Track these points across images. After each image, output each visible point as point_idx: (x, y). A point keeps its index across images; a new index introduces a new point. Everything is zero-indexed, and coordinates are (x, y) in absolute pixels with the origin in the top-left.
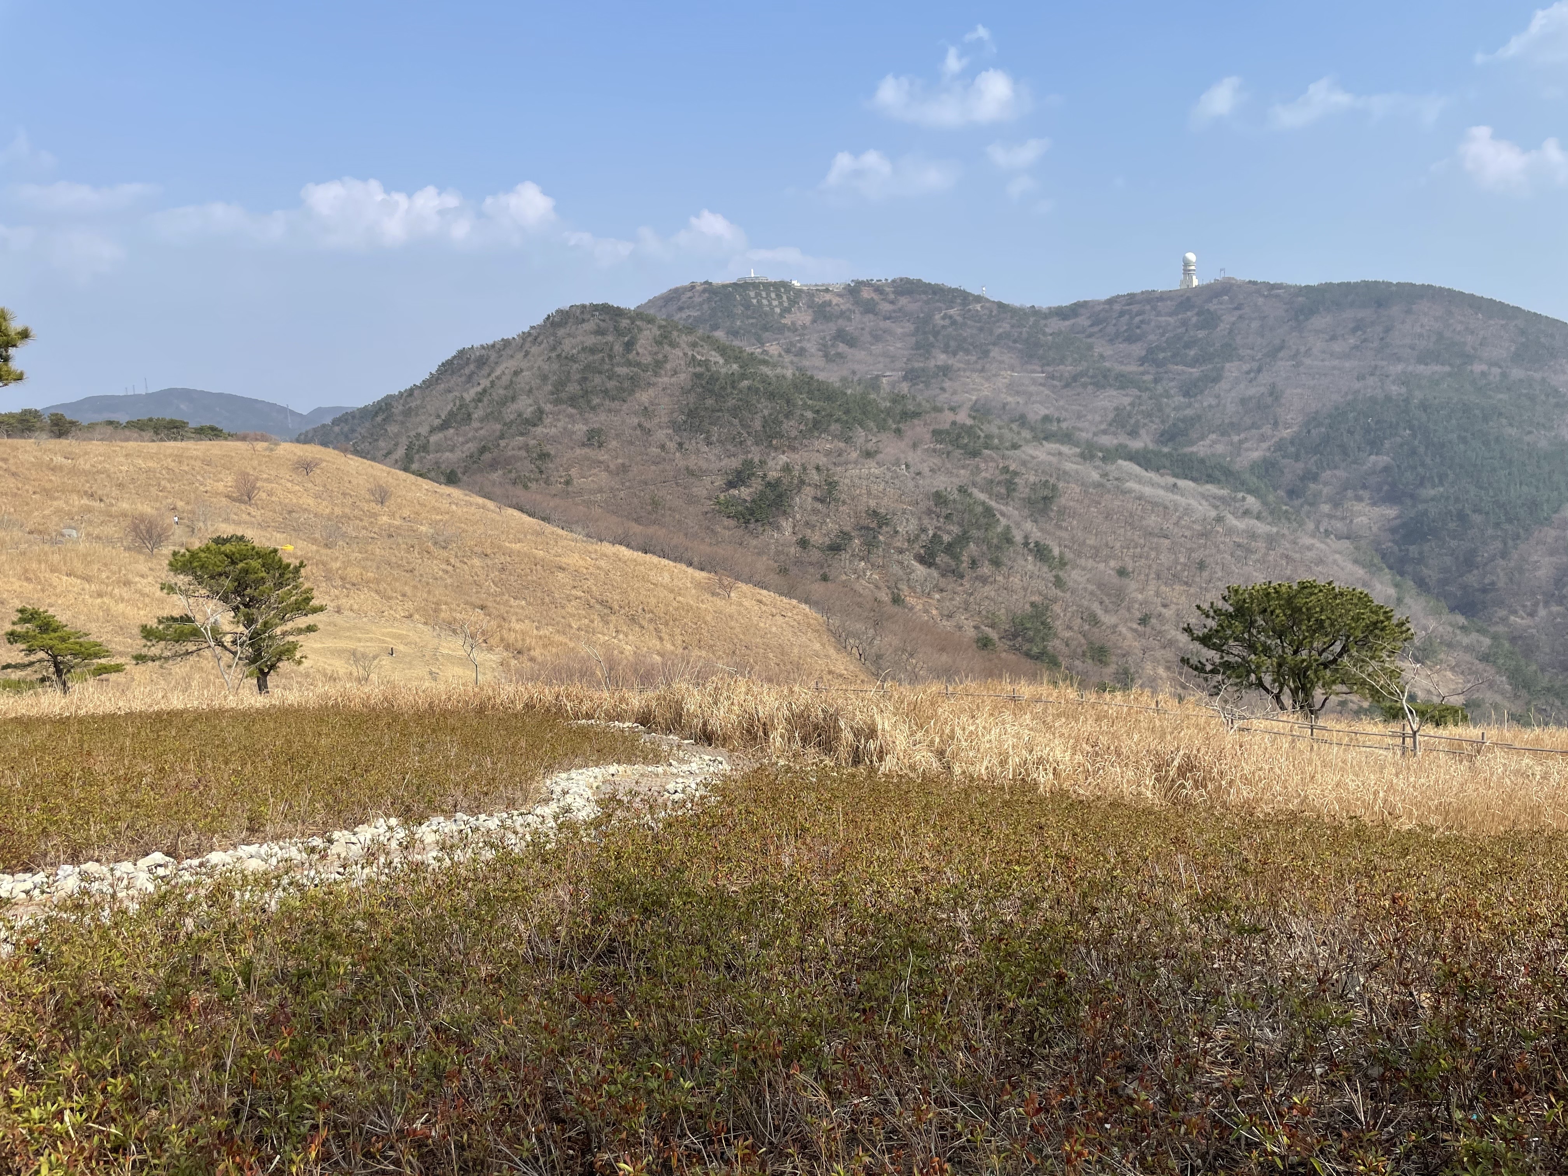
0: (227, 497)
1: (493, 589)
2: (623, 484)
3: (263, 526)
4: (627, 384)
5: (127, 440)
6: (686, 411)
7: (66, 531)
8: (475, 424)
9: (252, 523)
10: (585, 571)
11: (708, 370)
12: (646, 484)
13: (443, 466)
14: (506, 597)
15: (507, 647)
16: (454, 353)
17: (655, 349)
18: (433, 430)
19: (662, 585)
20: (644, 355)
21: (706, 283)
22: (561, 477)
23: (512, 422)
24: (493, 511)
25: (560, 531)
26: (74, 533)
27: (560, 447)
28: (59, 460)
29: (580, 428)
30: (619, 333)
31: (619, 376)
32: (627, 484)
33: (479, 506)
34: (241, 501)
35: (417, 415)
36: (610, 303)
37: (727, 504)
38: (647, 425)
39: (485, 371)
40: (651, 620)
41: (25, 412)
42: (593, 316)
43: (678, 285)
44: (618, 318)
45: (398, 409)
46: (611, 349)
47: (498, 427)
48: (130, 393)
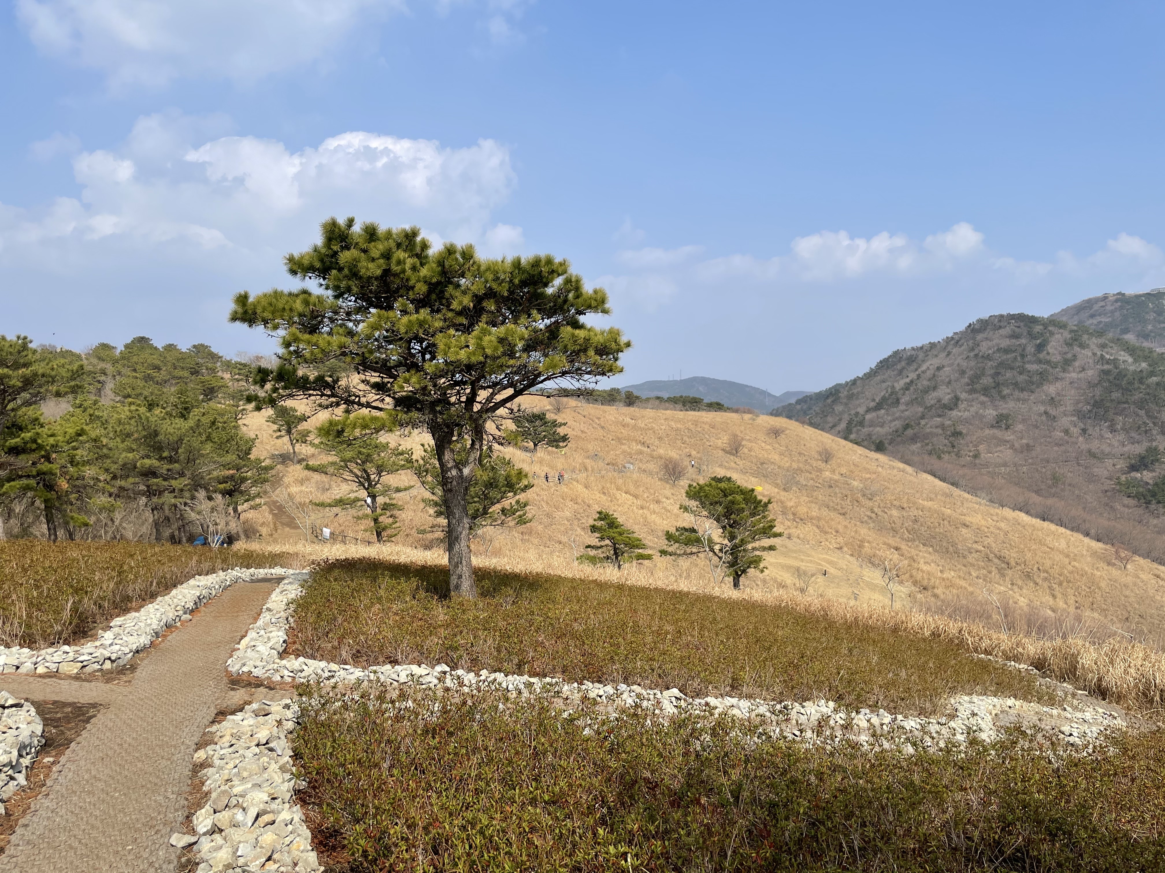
0: (723, 450)
1: (906, 535)
2: (1026, 460)
3: (744, 472)
4: (1035, 378)
5: (666, 409)
6: (1092, 402)
7: (627, 465)
8: (902, 407)
9: (737, 469)
10: (986, 530)
11: (1116, 368)
12: (1048, 462)
13: (874, 437)
14: (917, 543)
15: (915, 583)
16: (890, 353)
17: (1066, 349)
18: (868, 410)
19: (1058, 550)
20: (1054, 354)
21: (1119, 294)
22: (970, 451)
23: (932, 406)
24: (911, 475)
25: (966, 495)
26: (631, 466)
27: (971, 427)
28: (628, 420)
29: (991, 413)
30: (1032, 336)
31: (1029, 371)
32: (1030, 461)
33: (900, 470)
34: (730, 453)
35: (857, 399)
36: (1026, 313)
37: (1128, 484)
38: (1052, 412)
39: (914, 366)
40: (1045, 579)
41: (613, 390)
42: (1009, 323)
43: (1091, 297)
44: (1032, 325)
45: (843, 394)
46: (1024, 350)
47: (921, 409)
48: (671, 379)
